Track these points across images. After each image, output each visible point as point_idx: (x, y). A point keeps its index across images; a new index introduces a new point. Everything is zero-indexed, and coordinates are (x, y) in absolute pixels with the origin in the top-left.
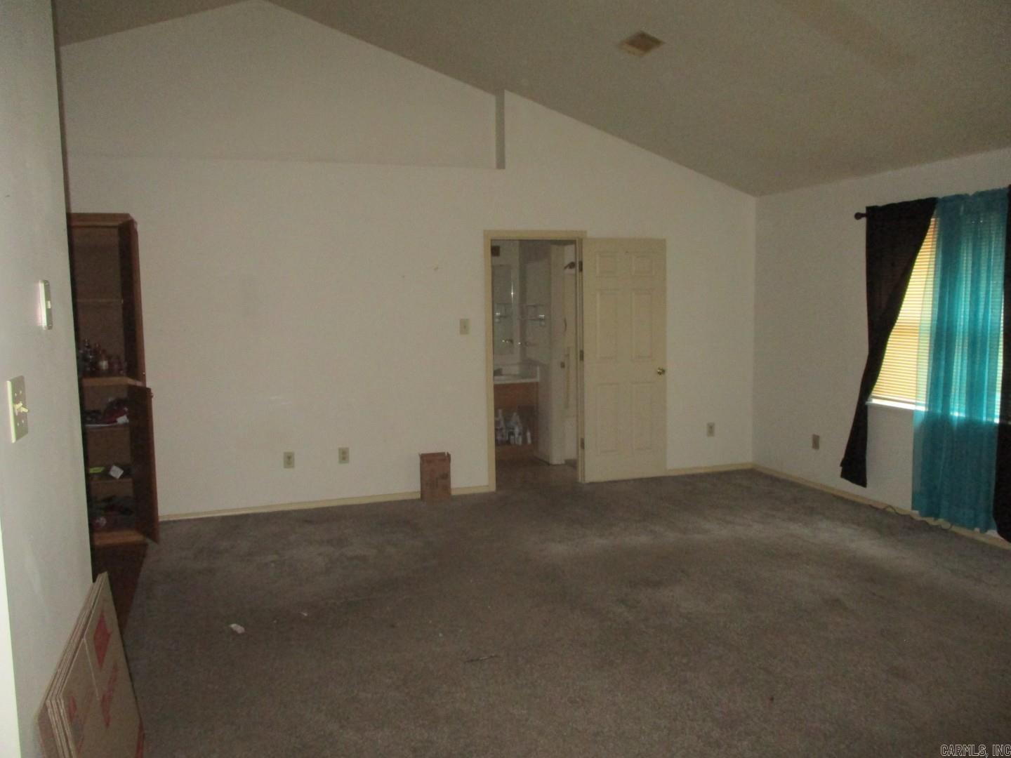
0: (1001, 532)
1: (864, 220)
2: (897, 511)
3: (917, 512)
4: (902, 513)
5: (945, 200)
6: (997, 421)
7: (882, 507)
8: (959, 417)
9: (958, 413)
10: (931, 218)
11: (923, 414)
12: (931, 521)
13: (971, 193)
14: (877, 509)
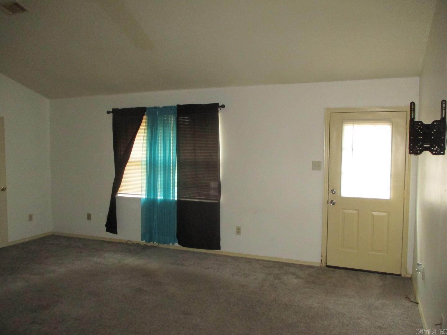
0: (179, 244)
1: (111, 115)
2: (133, 243)
3: (144, 241)
4: (136, 243)
5: (150, 108)
6: (176, 199)
7: (126, 242)
8: (160, 199)
9: (160, 197)
10: (144, 115)
11: (144, 199)
12: (150, 244)
13: (161, 106)
14: (123, 243)
